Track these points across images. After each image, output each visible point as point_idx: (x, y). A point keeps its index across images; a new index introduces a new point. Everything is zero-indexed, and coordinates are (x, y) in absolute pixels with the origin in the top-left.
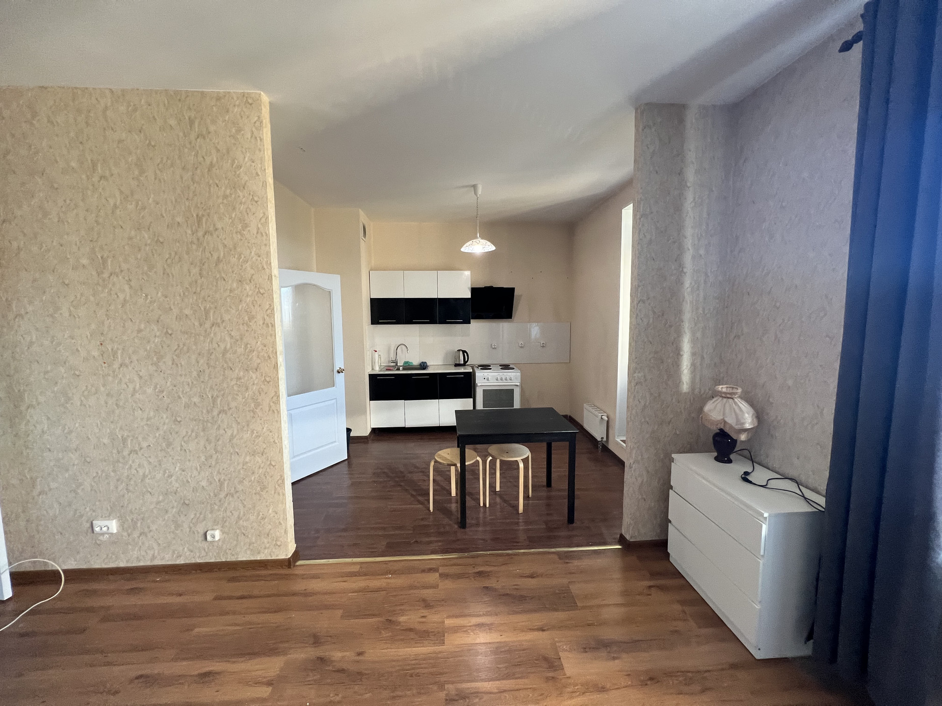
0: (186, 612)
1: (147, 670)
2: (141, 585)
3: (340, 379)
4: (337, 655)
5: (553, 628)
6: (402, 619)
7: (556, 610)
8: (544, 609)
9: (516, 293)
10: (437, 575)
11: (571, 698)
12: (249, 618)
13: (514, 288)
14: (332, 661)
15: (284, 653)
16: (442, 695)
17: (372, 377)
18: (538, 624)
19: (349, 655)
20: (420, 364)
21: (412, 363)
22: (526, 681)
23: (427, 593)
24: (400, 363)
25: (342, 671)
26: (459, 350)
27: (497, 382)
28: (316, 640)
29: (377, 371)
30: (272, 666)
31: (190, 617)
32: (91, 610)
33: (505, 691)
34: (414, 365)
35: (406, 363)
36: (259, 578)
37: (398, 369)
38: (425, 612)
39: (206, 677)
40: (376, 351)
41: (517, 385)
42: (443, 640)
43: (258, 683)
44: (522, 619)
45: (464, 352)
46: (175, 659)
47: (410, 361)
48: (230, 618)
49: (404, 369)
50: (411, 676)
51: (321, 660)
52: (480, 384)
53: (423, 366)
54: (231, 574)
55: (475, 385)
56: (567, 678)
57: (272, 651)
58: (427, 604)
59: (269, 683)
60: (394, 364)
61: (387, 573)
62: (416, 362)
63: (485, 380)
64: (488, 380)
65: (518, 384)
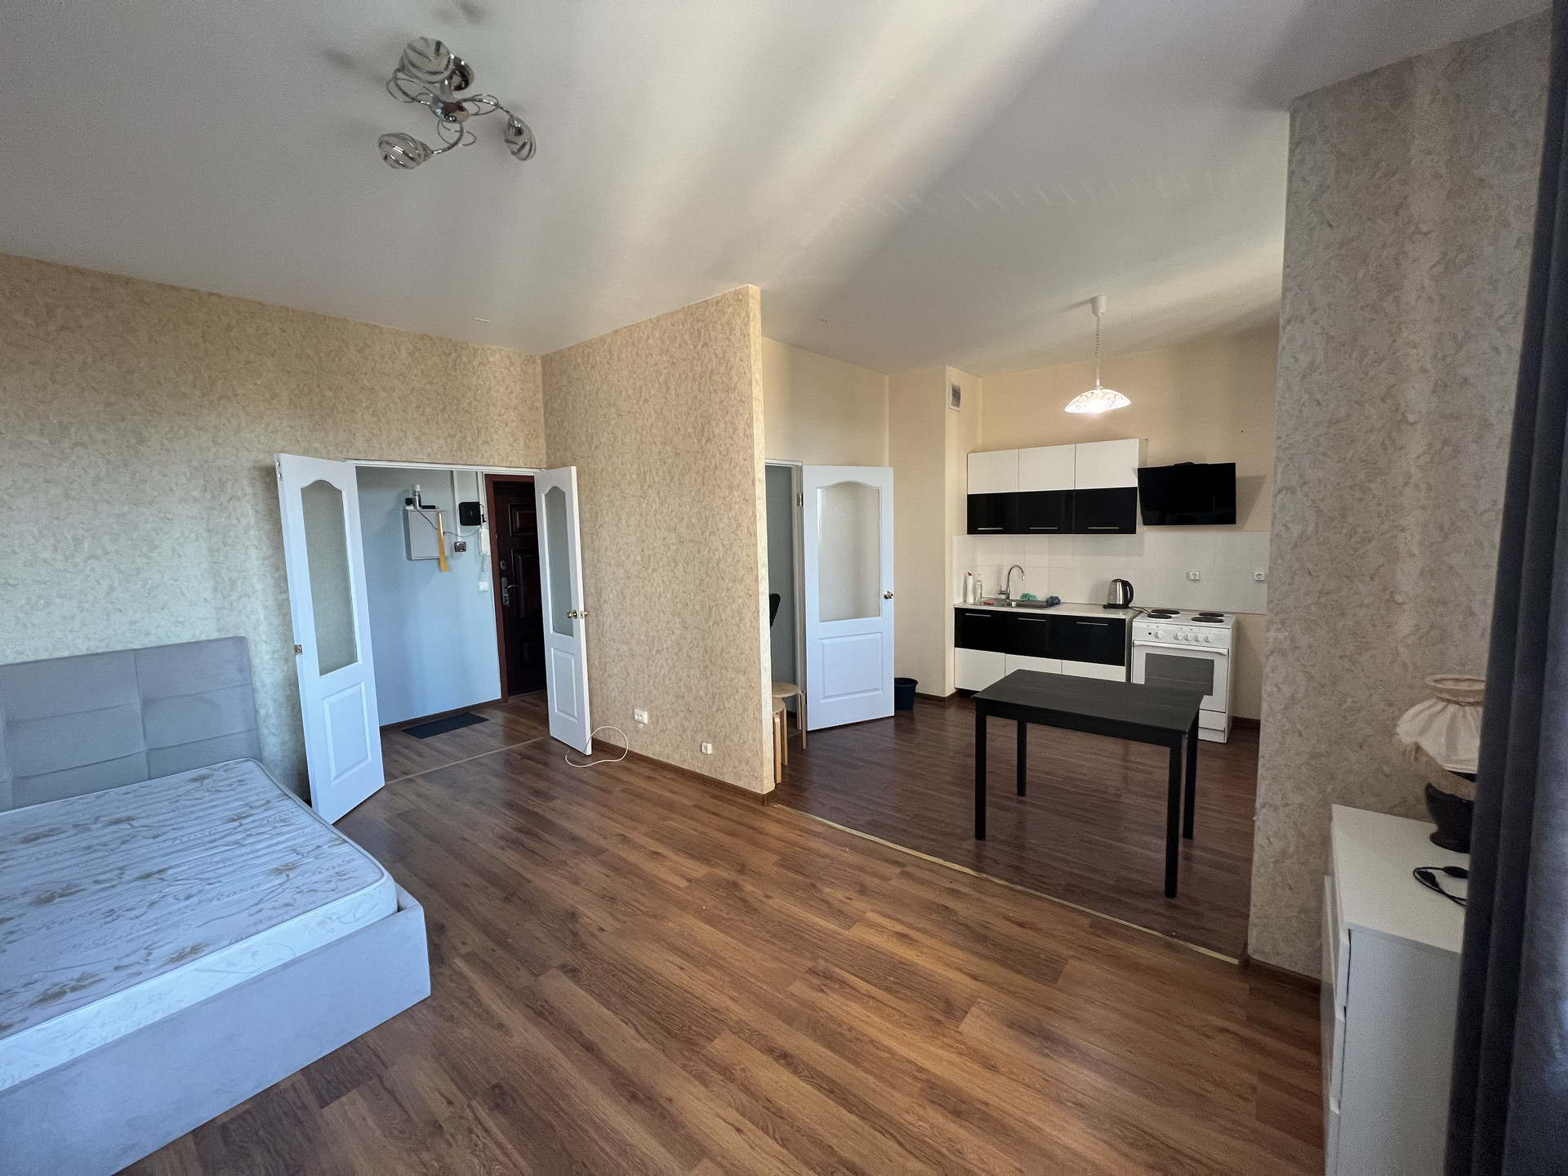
0: (670, 806)
1: (629, 834)
2: (657, 777)
3: (888, 607)
4: (748, 887)
5: (992, 984)
6: (827, 890)
7: (1018, 972)
8: (1003, 963)
9: (1239, 473)
10: (899, 870)
11: (942, 1048)
12: (708, 830)
13: (1234, 464)
14: (742, 890)
15: (712, 866)
16: (810, 964)
17: (960, 613)
18: (974, 969)
19: (759, 893)
20: (1047, 601)
21: (1034, 597)
22: (905, 1005)
23: (871, 882)
24: (1015, 596)
25: (743, 900)
26: (1116, 581)
27: (1176, 642)
28: (742, 869)
29: (970, 603)
30: (699, 870)
31: (671, 811)
32: (618, 780)
33: (873, 998)
34: (1038, 601)
35: (1025, 596)
36: (734, 803)
37: (1010, 605)
38: (853, 895)
39: (656, 855)
40: (970, 574)
41: (1221, 654)
42: (850, 927)
43: (682, 876)
44: (959, 956)
45: (1125, 584)
46: (646, 835)
47: (1031, 593)
48: (694, 824)
49: (1018, 605)
50: (796, 935)
51: (735, 885)
52: (1140, 643)
53: (1053, 602)
54: (717, 792)
55: (1131, 644)
56: (957, 1032)
57: (706, 861)
58: (863, 891)
59: (689, 881)
60: (1003, 597)
61: (845, 845)
62: (1041, 595)
63: (1149, 637)
64: (1156, 636)
65: (1225, 651)
